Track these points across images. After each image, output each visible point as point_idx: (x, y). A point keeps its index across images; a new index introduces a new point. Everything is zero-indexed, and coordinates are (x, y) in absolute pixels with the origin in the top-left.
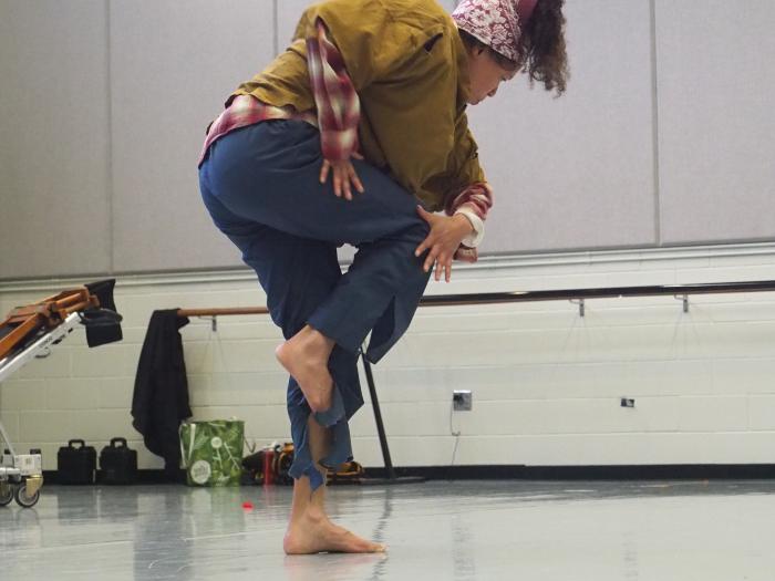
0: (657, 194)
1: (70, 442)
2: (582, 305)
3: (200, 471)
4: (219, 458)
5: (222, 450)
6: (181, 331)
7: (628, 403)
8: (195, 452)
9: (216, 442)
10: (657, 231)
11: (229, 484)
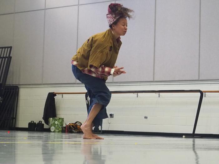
0: (154, 69)
1: (31, 121)
2: (137, 95)
3: (53, 128)
4: (57, 126)
5: (57, 124)
6: (55, 97)
7: (146, 118)
8: (52, 125)
9: (56, 122)
10: (154, 78)
11: (59, 132)
